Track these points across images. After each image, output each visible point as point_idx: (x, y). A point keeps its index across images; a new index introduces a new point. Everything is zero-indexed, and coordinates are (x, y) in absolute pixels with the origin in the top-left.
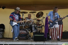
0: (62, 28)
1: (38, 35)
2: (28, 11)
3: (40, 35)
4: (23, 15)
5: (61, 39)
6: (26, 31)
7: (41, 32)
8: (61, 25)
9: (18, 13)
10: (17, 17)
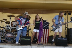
0: (49, 32)
1: (25, 39)
2: (16, 15)
3: (27, 39)
4: (10, 18)
5: (47, 43)
6: (13, 35)
7: (27, 36)
8: (48, 29)
9: (26, 17)
10: (23, 21)
